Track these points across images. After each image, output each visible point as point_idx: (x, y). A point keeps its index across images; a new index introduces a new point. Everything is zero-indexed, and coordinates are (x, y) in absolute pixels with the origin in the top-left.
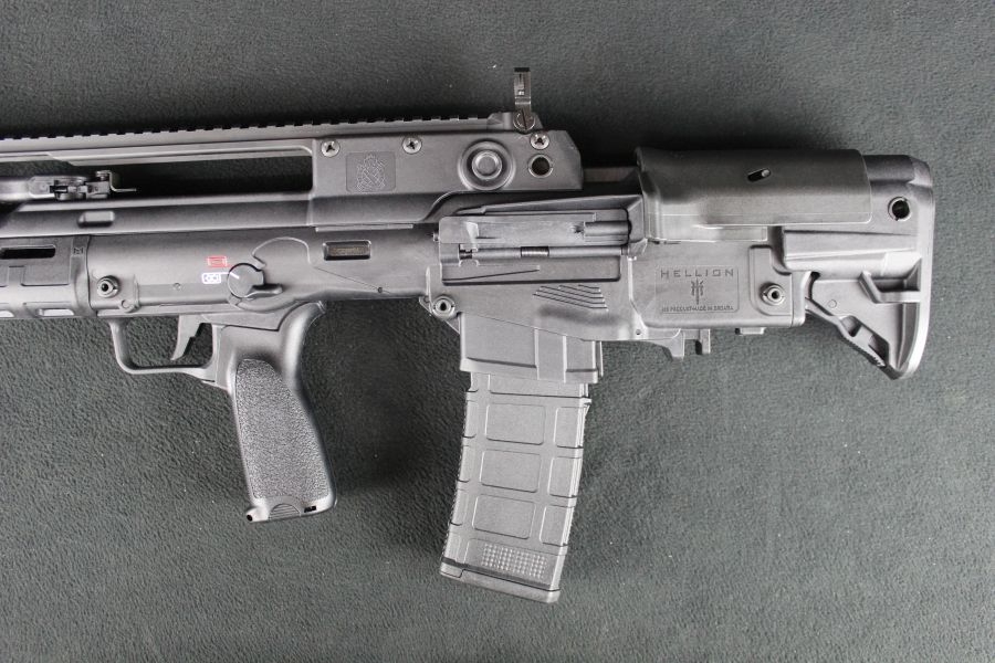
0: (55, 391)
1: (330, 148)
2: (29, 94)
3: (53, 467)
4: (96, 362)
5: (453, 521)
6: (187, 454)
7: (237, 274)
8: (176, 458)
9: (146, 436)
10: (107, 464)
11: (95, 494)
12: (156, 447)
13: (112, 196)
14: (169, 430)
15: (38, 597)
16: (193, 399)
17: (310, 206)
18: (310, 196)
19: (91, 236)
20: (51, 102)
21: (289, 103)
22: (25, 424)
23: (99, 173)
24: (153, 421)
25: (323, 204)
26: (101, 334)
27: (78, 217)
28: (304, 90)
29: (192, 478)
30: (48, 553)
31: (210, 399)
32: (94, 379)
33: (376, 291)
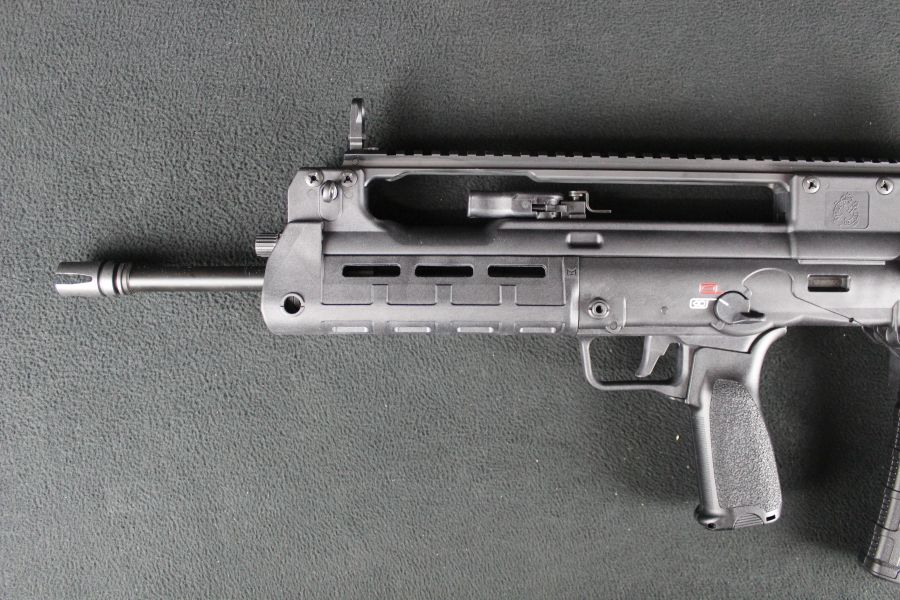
0: (491, 398)
1: (812, 185)
2: (471, 104)
3: (488, 471)
4: (533, 371)
5: (887, 527)
6: (620, 461)
7: (728, 301)
8: (608, 464)
9: (581, 444)
10: (541, 468)
11: (529, 498)
12: (590, 453)
13: (591, 217)
14: (604, 438)
15: (470, 593)
16: (628, 409)
17: (793, 240)
18: (790, 229)
19: (580, 257)
20: (494, 114)
21: (725, 130)
22: (461, 430)
23: (573, 194)
24: (589, 429)
25: (807, 238)
26: (539, 344)
27: (565, 238)
28: (738, 118)
29: (623, 483)
30: (481, 552)
31: (644, 409)
32: (531, 388)
33: (847, 321)
